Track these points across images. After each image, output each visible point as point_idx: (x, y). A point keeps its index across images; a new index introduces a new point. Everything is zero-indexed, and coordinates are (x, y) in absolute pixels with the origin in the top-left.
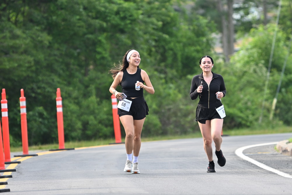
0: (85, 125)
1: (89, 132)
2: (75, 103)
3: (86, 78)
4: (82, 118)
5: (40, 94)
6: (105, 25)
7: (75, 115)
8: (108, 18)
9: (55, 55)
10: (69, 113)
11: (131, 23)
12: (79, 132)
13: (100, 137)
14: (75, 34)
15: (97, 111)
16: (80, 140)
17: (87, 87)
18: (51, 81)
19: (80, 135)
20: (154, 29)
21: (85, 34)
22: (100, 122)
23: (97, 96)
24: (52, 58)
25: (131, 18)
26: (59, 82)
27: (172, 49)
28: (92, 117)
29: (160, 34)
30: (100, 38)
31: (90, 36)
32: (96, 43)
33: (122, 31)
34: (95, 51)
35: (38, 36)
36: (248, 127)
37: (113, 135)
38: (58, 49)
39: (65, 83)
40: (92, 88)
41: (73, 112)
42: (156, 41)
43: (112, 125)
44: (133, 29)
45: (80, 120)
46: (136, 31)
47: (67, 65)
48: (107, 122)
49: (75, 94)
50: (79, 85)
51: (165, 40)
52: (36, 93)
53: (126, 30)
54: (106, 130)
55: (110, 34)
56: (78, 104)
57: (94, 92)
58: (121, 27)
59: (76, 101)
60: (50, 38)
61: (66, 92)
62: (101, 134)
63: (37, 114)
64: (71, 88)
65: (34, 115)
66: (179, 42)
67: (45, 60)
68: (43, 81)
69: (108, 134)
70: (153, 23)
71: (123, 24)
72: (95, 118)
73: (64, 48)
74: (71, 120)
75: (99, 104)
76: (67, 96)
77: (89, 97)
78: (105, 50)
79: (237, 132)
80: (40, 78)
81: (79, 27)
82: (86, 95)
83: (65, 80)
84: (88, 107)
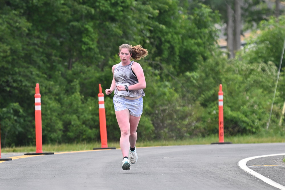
0: (67, 125)
1: (71, 134)
2: (56, 99)
3: (70, 72)
4: (64, 117)
5: (16, 88)
6: (93, 11)
7: (56, 114)
8: (97, 4)
9: (35, 44)
10: (49, 111)
11: (122, 11)
12: (60, 133)
13: (83, 140)
14: (59, 21)
15: (80, 110)
16: (60, 143)
17: (70, 81)
18: (29, 74)
19: (60, 136)
20: (149, 17)
21: (70, 21)
22: (84, 123)
23: (81, 92)
24: (31, 47)
25: (123, 4)
26: (38, 75)
27: (169, 42)
28: (75, 117)
29: (157, 23)
30: (87, 26)
31: (75, 24)
32: (82, 32)
33: (113, 19)
34: (81, 41)
35: (16, 22)
36: (254, 133)
37: (98, 138)
38: (38, 37)
39: (46, 76)
40: (76, 83)
41: (53, 110)
42: (151, 31)
43: (98, 127)
44: (125, 17)
45: (60, 119)
46: (128, 19)
47: (48, 56)
48: (92, 123)
49: (56, 89)
50: (61, 79)
51: (161, 31)
52: (11, 87)
53: (117, 18)
54: (91, 132)
55: (98, 22)
56: (59, 101)
57: (78, 87)
58: (112, 14)
59: (57, 97)
60: (29, 25)
61: (46, 88)
62: (84, 137)
63: (12, 111)
64: (52, 83)
65: (8, 112)
66: (177, 33)
67: (23, 49)
68: (19, 73)
69: (93, 136)
70: (148, 12)
71: (113, 11)
72: (78, 117)
73: (45, 36)
74: (51, 119)
75: (83, 103)
76: (47, 91)
77: (73, 93)
78: (92, 40)
79: (241, 138)
80: (17, 70)
81: (63, 12)
82: (69, 91)
83: (45, 73)
84: (71, 104)
